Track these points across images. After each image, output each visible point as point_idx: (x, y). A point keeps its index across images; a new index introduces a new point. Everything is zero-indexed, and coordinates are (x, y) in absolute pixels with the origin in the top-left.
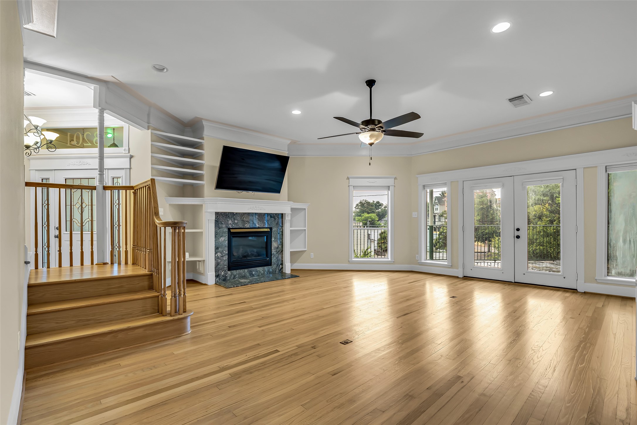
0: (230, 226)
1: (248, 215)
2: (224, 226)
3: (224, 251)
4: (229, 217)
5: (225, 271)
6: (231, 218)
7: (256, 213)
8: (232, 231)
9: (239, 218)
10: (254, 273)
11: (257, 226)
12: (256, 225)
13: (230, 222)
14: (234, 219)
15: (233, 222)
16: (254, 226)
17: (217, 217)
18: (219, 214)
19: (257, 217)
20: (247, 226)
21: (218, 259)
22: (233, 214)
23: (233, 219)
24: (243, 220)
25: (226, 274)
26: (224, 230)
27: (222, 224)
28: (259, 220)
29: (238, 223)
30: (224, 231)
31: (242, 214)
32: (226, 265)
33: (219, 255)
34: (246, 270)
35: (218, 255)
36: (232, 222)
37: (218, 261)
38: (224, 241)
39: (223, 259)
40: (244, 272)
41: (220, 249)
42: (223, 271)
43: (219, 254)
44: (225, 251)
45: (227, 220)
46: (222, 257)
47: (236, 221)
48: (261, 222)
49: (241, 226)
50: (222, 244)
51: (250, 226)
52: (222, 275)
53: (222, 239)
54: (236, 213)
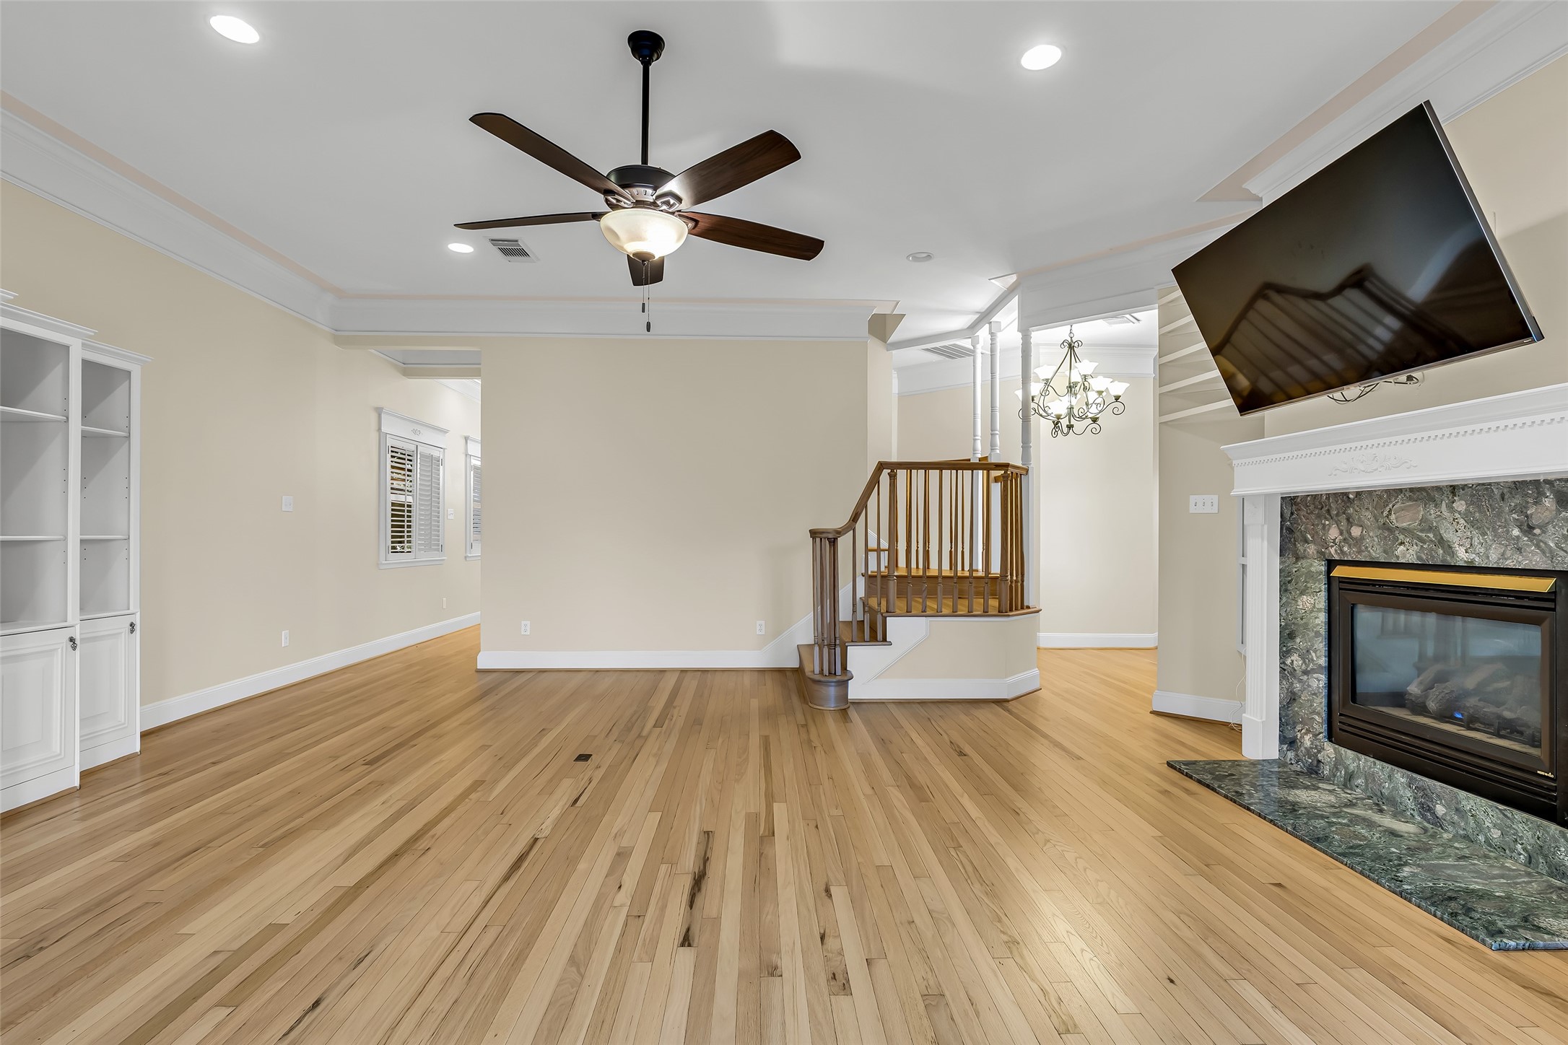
0: (1333, 552)
1: (1410, 499)
2: (1311, 549)
3: (1314, 654)
4: (1328, 511)
5: (1315, 735)
6: (1337, 515)
7: (1454, 489)
8: (1339, 572)
9: (1367, 516)
10: (1440, 810)
11: (1462, 556)
12: (1453, 554)
13: (1333, 533)
14: (1348, 519)
15: (1346, 535)
16: (1439, 556)
17: (1292, 514)
18: (1296, 504)
19: (1460, 505)
20: (1407, 553)
21: (1295, 677)
22: (1343, 498)
23: (1344, 523)
24: (1386, 527)
25: (1319, 752)
26: (1311, 565)
27: (1306, 541)
28: (1473, 524)
29: (1362, 538)
30: (1313, 569)
31: (1380, 497)
32: (1318, 714)
33: (1295, 662)
34: (1401, 776)
35: (1292, 661)
36: (1341, 534)
37: (1292, 683)
38: (1312, 611)
39: (1309, 686)
40: (1390, 776)
41: (1298, 640)
42: (1308, 731)
43: (1295, 660)
44: (1315, 651)
45: (1324, 525)
46: (1305, 672)
47: (1356, 531)
48: (1489, 537)
49: (1377, 554)
50: (1306, 624)
51: (1419, 558)
52: (1306, 748)
53: (1305, 602)
54: (1358, 494)
